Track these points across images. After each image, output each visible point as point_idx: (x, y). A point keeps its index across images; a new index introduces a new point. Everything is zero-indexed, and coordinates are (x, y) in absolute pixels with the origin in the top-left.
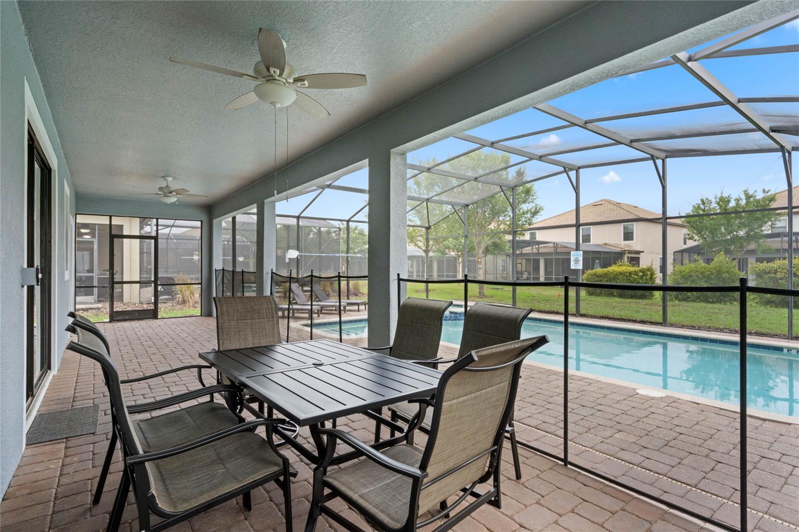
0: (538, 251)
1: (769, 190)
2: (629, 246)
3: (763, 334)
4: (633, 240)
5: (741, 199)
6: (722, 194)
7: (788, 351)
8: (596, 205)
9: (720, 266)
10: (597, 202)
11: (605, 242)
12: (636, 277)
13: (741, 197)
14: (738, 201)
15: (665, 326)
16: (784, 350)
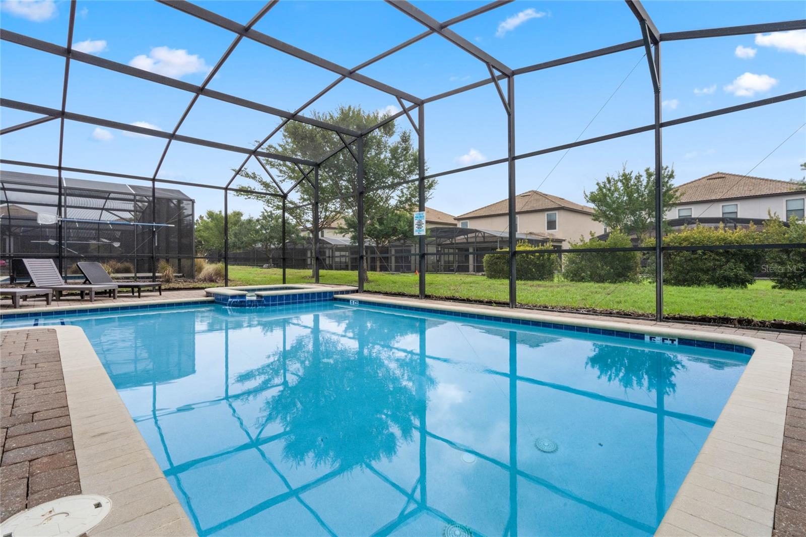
0: (467, 240)
1: (667, 167)
2: (552, 235)
3: (627, 315)
4: (555, 229)
5: (641, 176)
6: (624, 170)
7: (651, 338)
8: (524, 196)
9: (615, 243)
10: (526, 193)
11: (530, 232)
12: (533, 257)
13: (641, 174)
14: (639, 178)
15: (512, 308)
16: (646, 336)
